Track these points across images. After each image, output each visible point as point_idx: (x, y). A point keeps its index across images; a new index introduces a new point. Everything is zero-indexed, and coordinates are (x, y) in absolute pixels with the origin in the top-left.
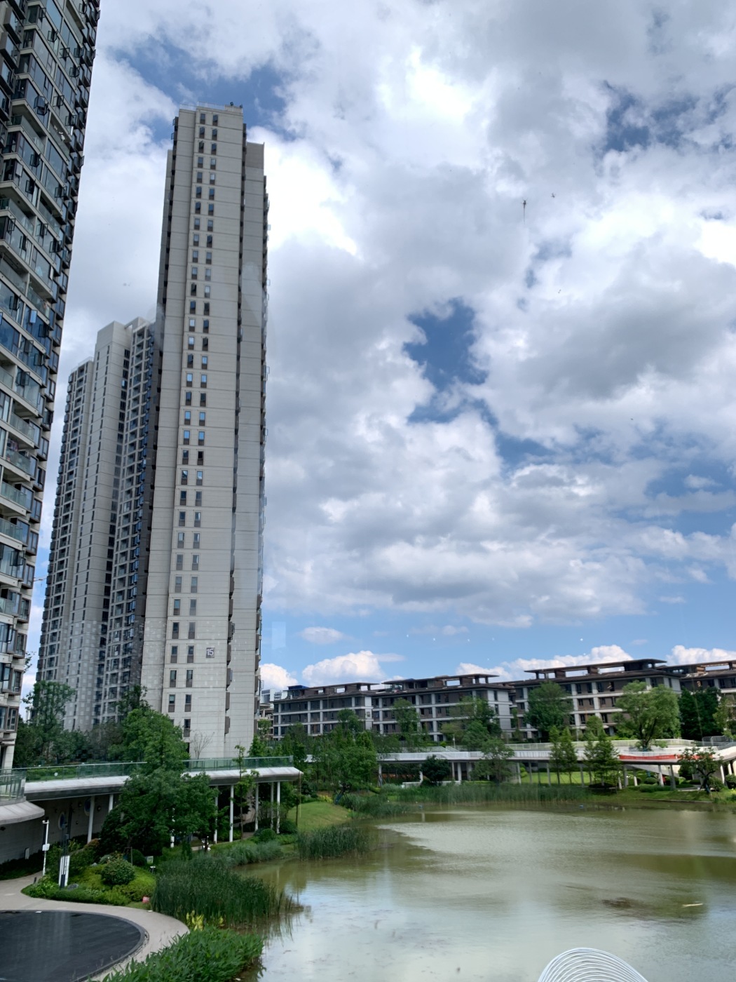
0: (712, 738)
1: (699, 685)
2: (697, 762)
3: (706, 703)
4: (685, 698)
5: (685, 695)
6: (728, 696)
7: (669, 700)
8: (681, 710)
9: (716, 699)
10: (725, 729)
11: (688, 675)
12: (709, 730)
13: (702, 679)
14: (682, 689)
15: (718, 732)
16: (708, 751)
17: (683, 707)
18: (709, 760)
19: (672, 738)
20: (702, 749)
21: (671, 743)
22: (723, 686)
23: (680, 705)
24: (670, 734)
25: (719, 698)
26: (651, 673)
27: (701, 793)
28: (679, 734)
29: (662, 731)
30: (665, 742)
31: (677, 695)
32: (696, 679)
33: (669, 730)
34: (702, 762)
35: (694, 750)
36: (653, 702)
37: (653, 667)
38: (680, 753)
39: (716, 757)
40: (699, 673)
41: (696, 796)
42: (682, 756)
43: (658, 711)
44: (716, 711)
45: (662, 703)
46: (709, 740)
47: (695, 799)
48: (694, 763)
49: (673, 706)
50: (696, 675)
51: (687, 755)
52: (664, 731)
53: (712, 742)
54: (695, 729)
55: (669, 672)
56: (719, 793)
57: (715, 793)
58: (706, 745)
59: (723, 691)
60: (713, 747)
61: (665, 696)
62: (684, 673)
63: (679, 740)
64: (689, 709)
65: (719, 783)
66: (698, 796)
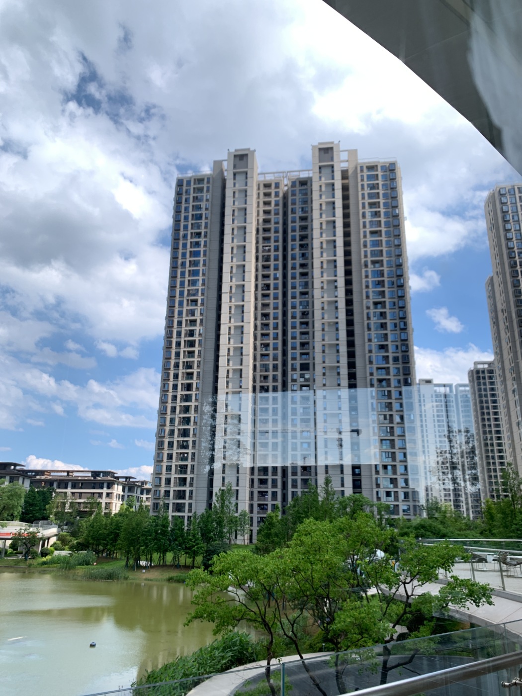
0: (41, 522)
1: (43, 485)
2: (25, 538)
3: (44, 497)
4: (30, 493)
5: (32, 491)
6: (60, 494)
7: (19, 493)
8: (25, 501)
9: (52, 495)
10: (51, 516)
11: (38, 477)
12: (40, 516)
13: (46, 481)
14: (30, 486)
15: (46, 518)
16: (36, 531)
17: (27, 499)
18: (34, 537)
19: (13, 520)
20: (31, 530)
21: (11, 524)
22: (59, 487)
23: (25, 497)
24: (12, 518)
25: (54, 495)
26: (12, 473)
27: (21, 560)
28: (18, 518)
29: (6, 516)
30: (6, 523)
31: (26, 491)
32: (41, 481)
33: (12, 515)
34: (29, 539)
35: (25, 530)
36: (7, 494)
37: (14, 469)
38: (15, 532)
39: (39, 535)
40: (45, 476)
41: (17, 562)
42: (16, 534)
43: (8, 501)
44: (49, 503)
45: (14, 495)
46: (38, 523)
47: (15, 565)
48: (23, 539)
49: (20, 498)
50: (43, 478)
51: (19, 533)
52: (8, 515)
53: (40, 525)
54: (31, 515)
55: (25, 474)
56: (34, 560)
57: (31, 560)
58: (35, 527)
59: (58, 490)
60: (40, 528)
61: (17, 490)
62: (35, 476)
63: (17, 522)
64: (31, 501)
65: (36, 553)
66: (19, 562)
